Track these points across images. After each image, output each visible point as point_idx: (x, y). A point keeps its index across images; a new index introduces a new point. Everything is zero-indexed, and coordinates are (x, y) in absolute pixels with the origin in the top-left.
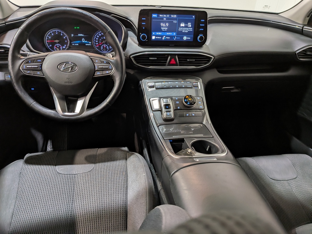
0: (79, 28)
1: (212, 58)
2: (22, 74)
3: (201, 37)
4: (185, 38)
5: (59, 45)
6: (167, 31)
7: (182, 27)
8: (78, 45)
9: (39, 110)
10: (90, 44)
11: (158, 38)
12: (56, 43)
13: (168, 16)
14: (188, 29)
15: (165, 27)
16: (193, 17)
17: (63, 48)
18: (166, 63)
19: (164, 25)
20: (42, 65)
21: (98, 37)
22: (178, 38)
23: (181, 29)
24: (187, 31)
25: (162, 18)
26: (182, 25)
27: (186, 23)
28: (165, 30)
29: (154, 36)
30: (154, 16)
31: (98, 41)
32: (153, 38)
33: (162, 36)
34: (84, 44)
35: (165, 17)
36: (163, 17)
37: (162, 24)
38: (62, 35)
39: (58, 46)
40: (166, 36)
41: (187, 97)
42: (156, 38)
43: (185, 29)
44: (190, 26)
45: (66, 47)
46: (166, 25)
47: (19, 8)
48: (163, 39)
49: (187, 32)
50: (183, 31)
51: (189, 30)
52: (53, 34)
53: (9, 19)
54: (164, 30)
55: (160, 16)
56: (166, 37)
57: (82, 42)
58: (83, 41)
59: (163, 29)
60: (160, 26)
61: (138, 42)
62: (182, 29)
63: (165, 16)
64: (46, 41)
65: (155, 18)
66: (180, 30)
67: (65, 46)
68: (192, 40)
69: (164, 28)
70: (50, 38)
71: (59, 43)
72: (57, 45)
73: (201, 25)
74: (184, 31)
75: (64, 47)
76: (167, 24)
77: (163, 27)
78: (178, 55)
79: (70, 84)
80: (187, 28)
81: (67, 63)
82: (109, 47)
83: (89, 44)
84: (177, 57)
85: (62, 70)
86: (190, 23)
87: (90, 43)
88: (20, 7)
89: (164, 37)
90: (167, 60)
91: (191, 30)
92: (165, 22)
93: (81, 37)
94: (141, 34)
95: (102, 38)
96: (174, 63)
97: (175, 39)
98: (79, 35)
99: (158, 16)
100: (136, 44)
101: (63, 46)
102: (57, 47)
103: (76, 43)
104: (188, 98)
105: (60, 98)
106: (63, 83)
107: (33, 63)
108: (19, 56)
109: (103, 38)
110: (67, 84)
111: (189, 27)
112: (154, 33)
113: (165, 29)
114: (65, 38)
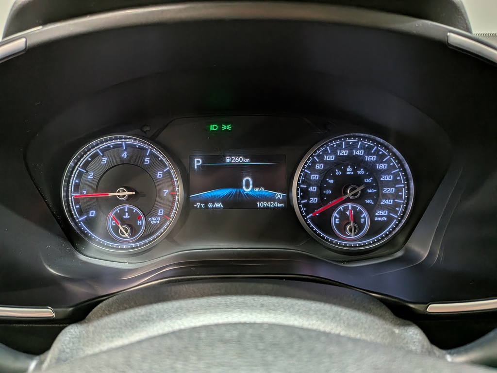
0: (228, 127)
5: (130, 211)
8: (219, 205)
10: (279, 201)
12: (116, 202)
17: (148, 223)
21: (319, 166)
31: (321, 188)
34: (252, 201)
38: (147, 161)
39: (127, 216)
45: (163, 219)
52: (104, 161)
57: (239, 195)
58: (248, 188)
64: (71, 195)
67: (161, 212)
70: (90, 176)
71: (130, 200)
72: (123, 211)
75: (155, 220)
82: (372, 216)
83: (274, 200)
87: (279, 195)
93: (239, 170)
95: (339, 173)
98: (228, 160)
101: (149, 212)
102: (123, 222)
103: (214, 200)
109: (344, 171)
114: (159, 175)
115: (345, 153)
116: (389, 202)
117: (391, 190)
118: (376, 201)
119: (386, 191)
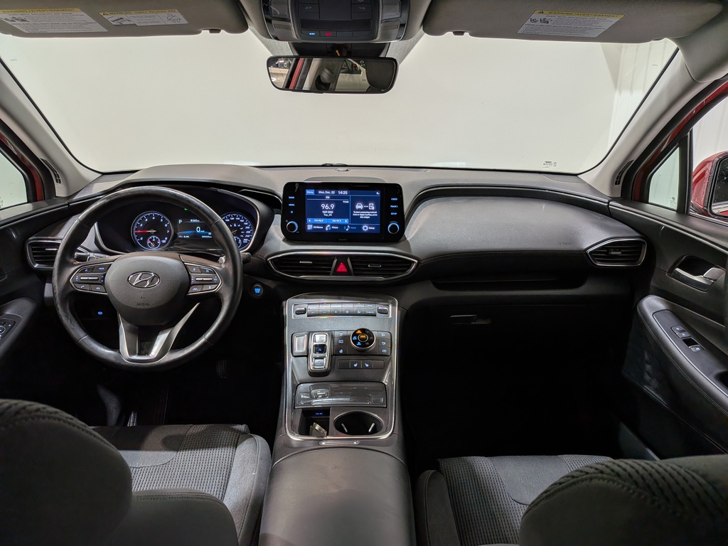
1: (414, 262)
2: (72, 289)
3: (394, 227)
4: (365, 228)
5: (155, 238)
6: (333, 217)
7: (359, 210)
8: (188, 237)
9: (91, 350)
10: (210, 236)
11: (318, 227)
12: (150, 234)
13: (333, 192)
15: (328, 210)
16: (377, 193)
17: (161, 242)
18: (330, 269)
19: (327, 207)
20: (105, 275)
22: (354, 228)
24: (368, 216)
25: (323, 196)
26: (357, 207)
27: (366, 203)
28: (329, 215)
29: (310, 224)
30: (310, 192)
32: (310, 227)
33: (324, 225)
34: (200, 235)
36: (325, 194)
37: (323, 206)
38: (162, 220)
39: (154, 240)
41: (359, 332)
42: (315, 227)
43: (364, 214)
44: (373, 208)
45: (167, 241)
46: (330, 207)
47: (100, 175)
48: (327, 229)
50: (361, 217)
51: (371, 215)
52: (146, 220)
53: (76, 197)
54: (327, 215)
55: (320, 192)
56: (331, 226)
57: (196, 233)
60: (321, 210)
61: (282, 235)
62: (359, 213)
63: (328, 193)
64: (134, 232)
65: (311, 196)
66: (356, 215)
67: (166, 238)
68: (378, 232)
69: (326, 212)
70: (141, 225)
71: (155, 234)
72: (152, 238)
73: (392, 206)
74: (363, 216)
75: (164, 241)
76: (333, 206)
77: (325, 210)
78: (351, 256)
79: (146, 307)
80: (368, 212)
81: (146, 272)
82: (242, 241)
83: (208, 235)
84: (349, 261)
85: (134, 284)
86: (373, 204)
87: (210, 234)
88: (103, 174)
89: (329, 226)
90: (331, 265)
91: (375, 214)
92: (329, 202)
93: (196, 225)
94: (287, 221)
95: (231, 226)
96: (345, 270)
97: (347, 230)
98: (191, 220)
99: (316, 193)
100: (280, 238)
101: (162, 239)
102: (152, 242)
104: (359, 334)
105: (128, 331)
106: (134, 306)
107: (92, 272)
108: (72, 260)
110: (141, 307)
111: (372, 210)
112: (310, 220)
114: (166, 225)
115: (233, 219)
116: (248, 236)
117: (249, 232)
118: (244, 236)
119: (247, 232)
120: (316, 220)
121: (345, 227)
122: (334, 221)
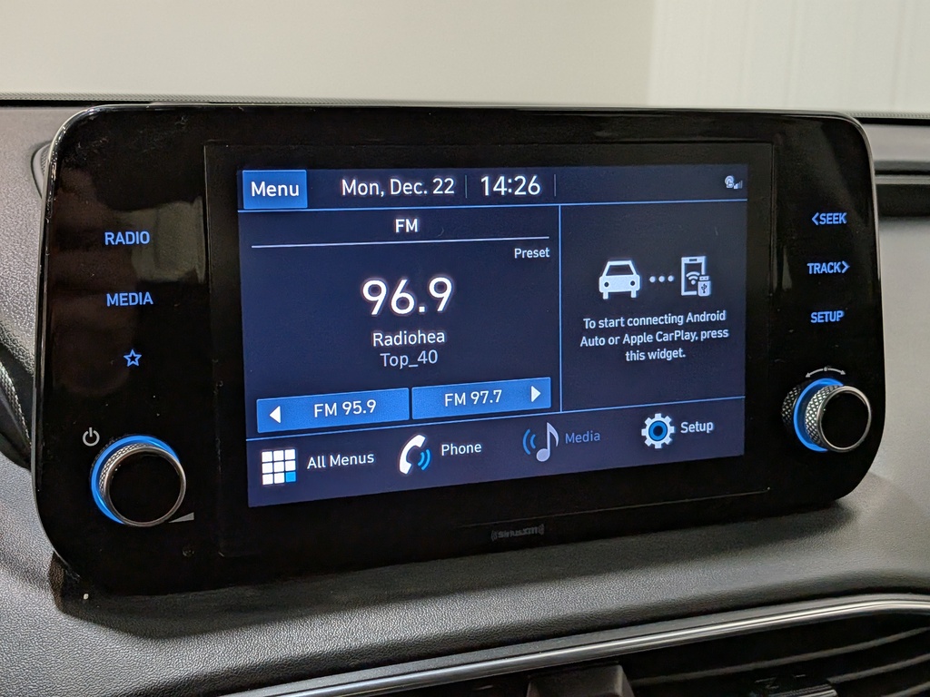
6: (447, 372)
11: (339, 461)
13: (445, 185)
14: (688, 327)
15: (412, 323)
16: (729, 181)
19: (402, 299)
22: (588, 437)
23: (606, 333)
24: (672, 345)
25: (377, 217)
26: (611, 284)
28: (423, 358)
29: (278, 440)
32: (277, 467)
33: (385, 439)
35: (413, 199)
36: (390, 200)
37: (375, 293)
40: (438, 430)
42: (315, 463)
43: (651, 329)
44: (704, 289)
46: (422, 295)
48: (405, 467)
49: (678, 353)
50: (631, 356)
51: (690, 336)
54: (402, 361)
55: (349, 187)
56: (432, 445)
59: (395, 350)
60: (363, 319)
61: (41, 550)
62: (619, 331)
63: (408, 188)
65: (277, 220)
66: (598, 341)
68: (734, 446)
69: (399, 339)
74: (645, 348)
76: (442, 289)
77: (389, 322)
80: (669, 319)
86: (701, 260)
89: (418, 441)
91: (716, 326)
92: (409, 264)
94: (90, 436)
97: (543, 455)
100: (29, 575)
111: (698, 305)
112: (276, 415)
113: (413, 351)
120: (326, 410)
121: (527, 439)
122: (456, 400)
